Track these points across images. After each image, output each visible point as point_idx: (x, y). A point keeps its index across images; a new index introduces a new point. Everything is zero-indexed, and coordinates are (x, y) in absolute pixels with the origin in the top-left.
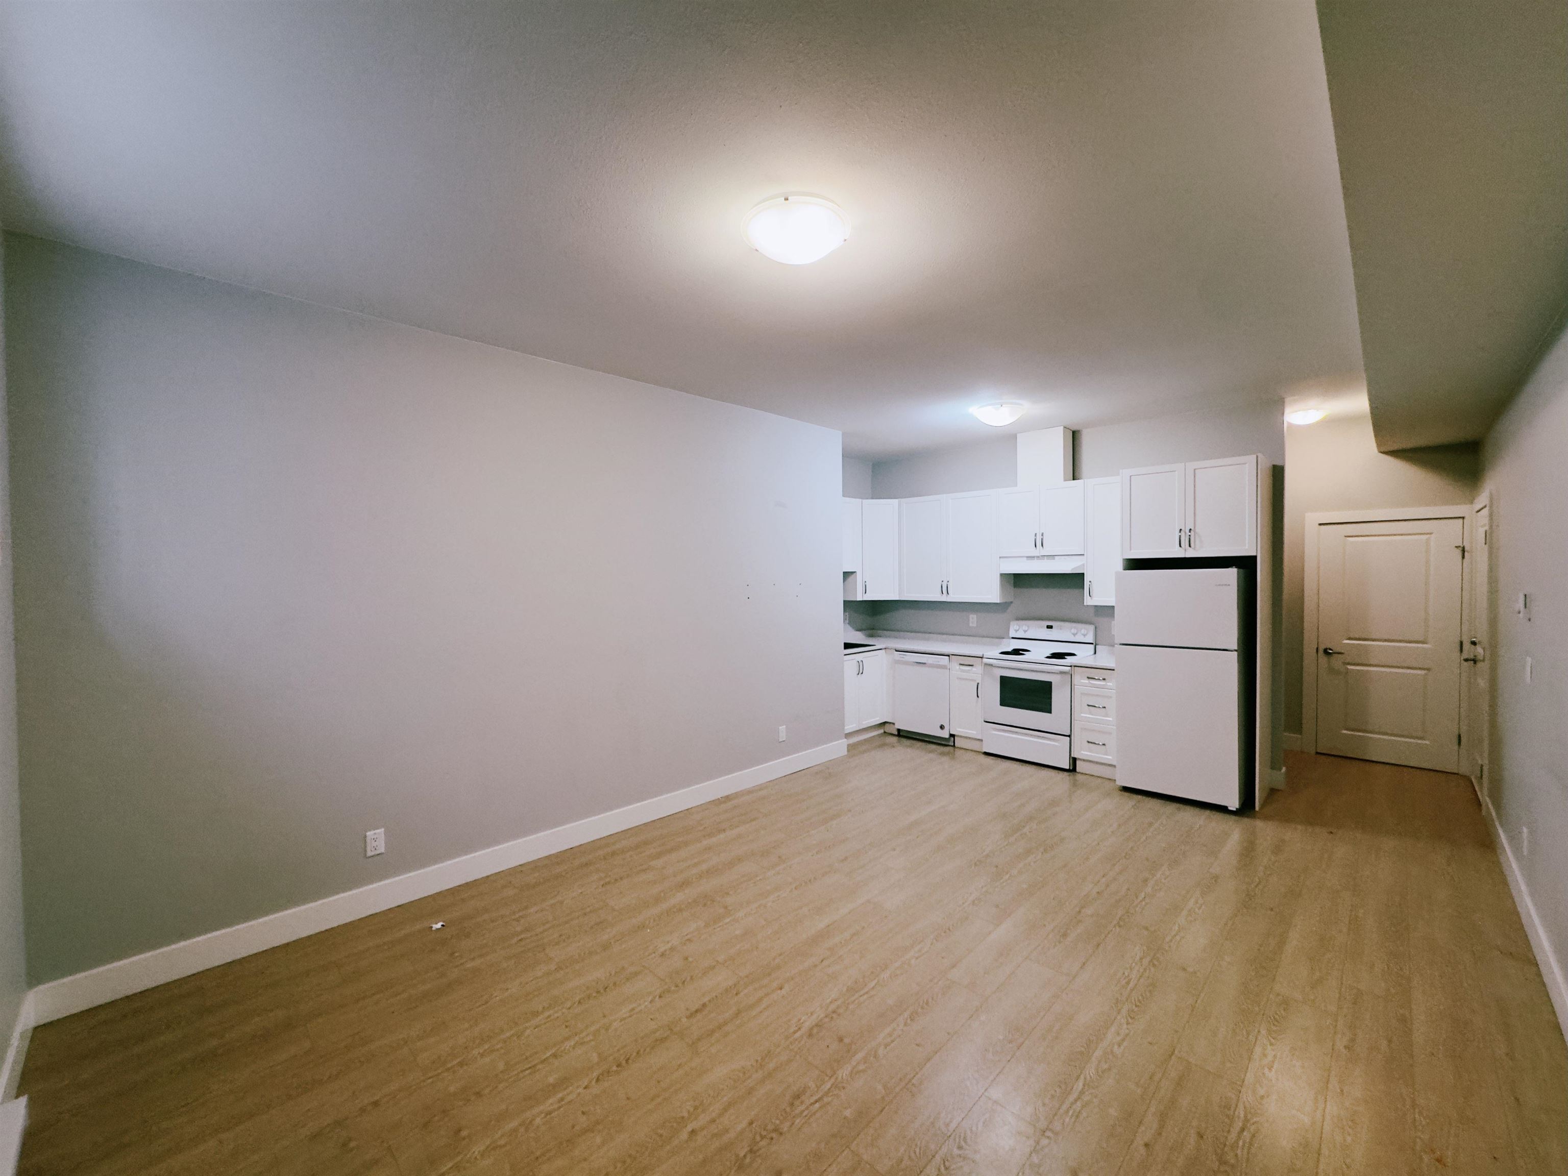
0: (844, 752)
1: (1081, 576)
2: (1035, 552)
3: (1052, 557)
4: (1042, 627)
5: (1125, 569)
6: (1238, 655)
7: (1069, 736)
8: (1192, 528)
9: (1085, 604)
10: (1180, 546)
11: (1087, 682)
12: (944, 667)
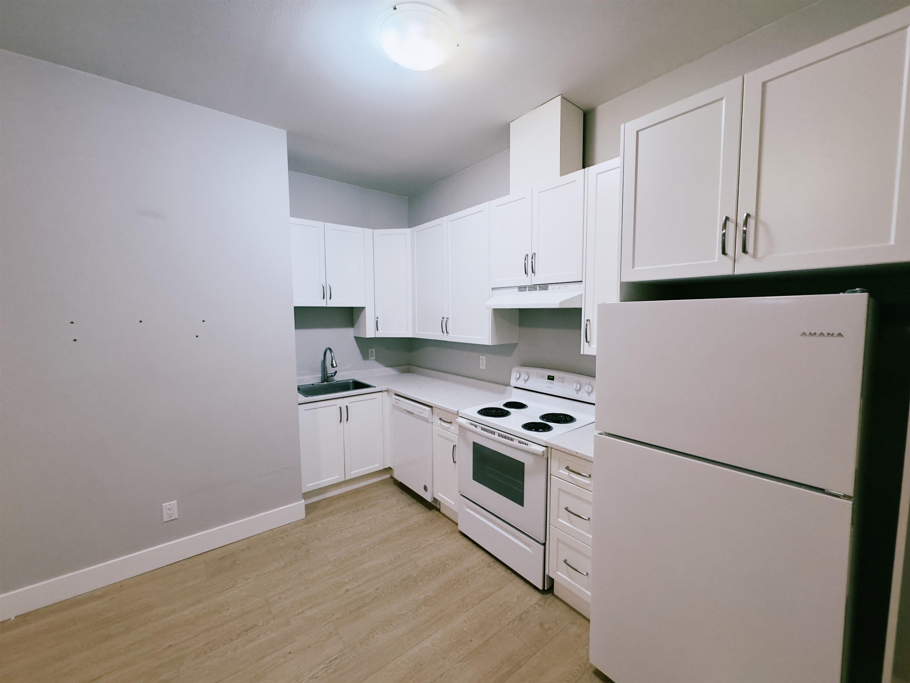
0: (302, 515)
1: (576, 313)
2: (527, 281)
3: (544, 287)
4: (543, 377)
5: (622, 301)
6: (853, 505)
7: (544, 544)
8: (753, 213)
9: (582, 353)
10: (724, 252)
11: (567, 474)
12: (426, 420)
